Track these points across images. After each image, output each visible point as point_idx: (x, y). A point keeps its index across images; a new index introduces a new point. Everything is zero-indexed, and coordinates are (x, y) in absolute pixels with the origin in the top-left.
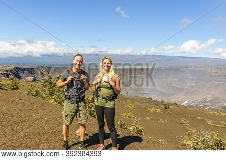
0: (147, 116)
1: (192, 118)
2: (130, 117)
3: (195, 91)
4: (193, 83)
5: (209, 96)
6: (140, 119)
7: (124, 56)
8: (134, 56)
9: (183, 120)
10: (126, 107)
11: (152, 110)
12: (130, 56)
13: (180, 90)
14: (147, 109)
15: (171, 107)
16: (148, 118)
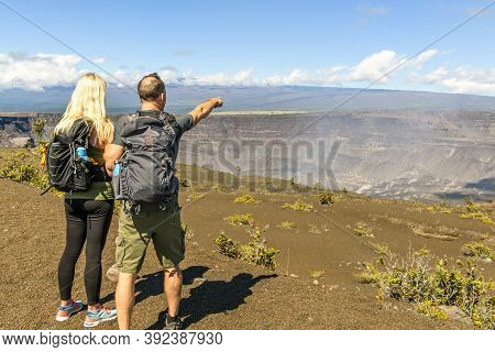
0: (284, 221)
1: (379, 220)
2: (246, 223)
3: (384, 163)
4: (379, 146)
5: (412, 173)
6: (267, 226)
7: (233, 87)
8: (255, 88)
9: (361, 225)
10: (237, 200)
11: (295, 206)
12: (246, 88)
13: (353, 161)
14: (282, 203)
15: (336, 198)
16: (286, 224)
